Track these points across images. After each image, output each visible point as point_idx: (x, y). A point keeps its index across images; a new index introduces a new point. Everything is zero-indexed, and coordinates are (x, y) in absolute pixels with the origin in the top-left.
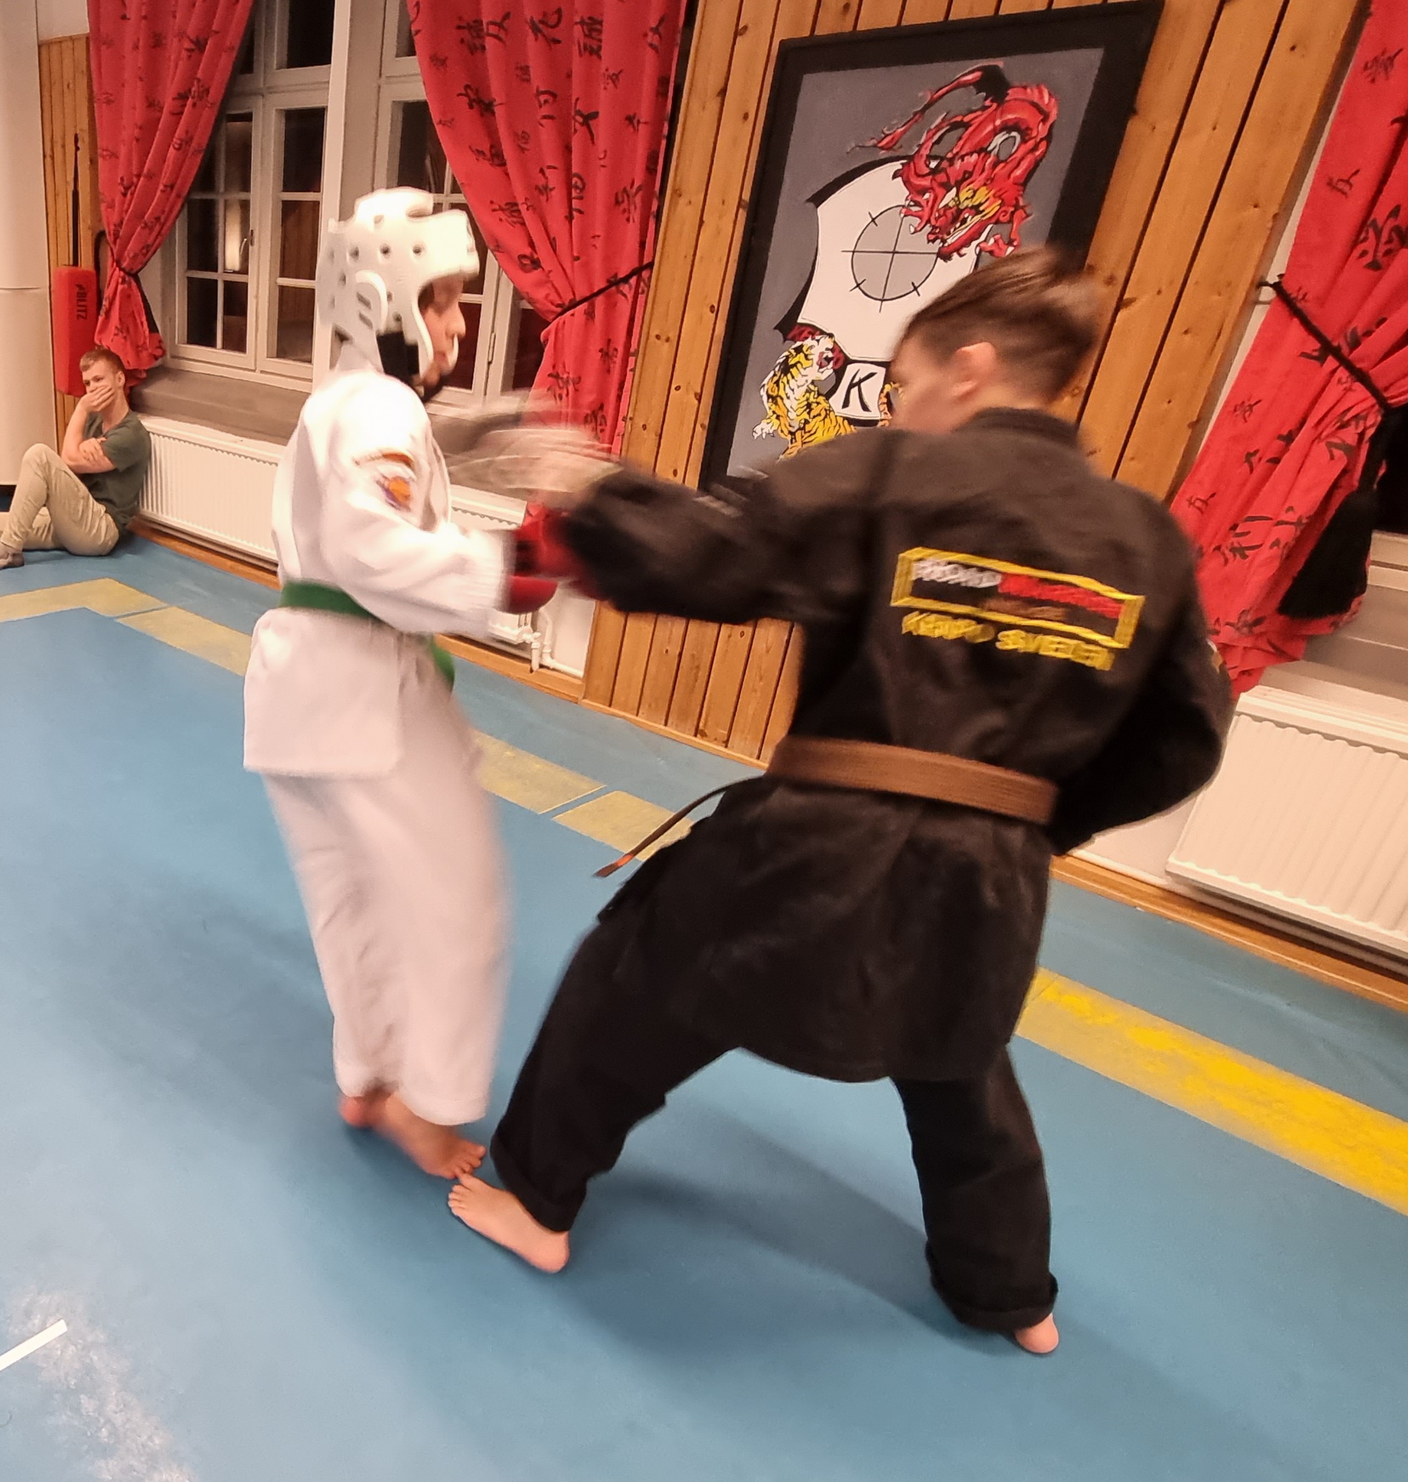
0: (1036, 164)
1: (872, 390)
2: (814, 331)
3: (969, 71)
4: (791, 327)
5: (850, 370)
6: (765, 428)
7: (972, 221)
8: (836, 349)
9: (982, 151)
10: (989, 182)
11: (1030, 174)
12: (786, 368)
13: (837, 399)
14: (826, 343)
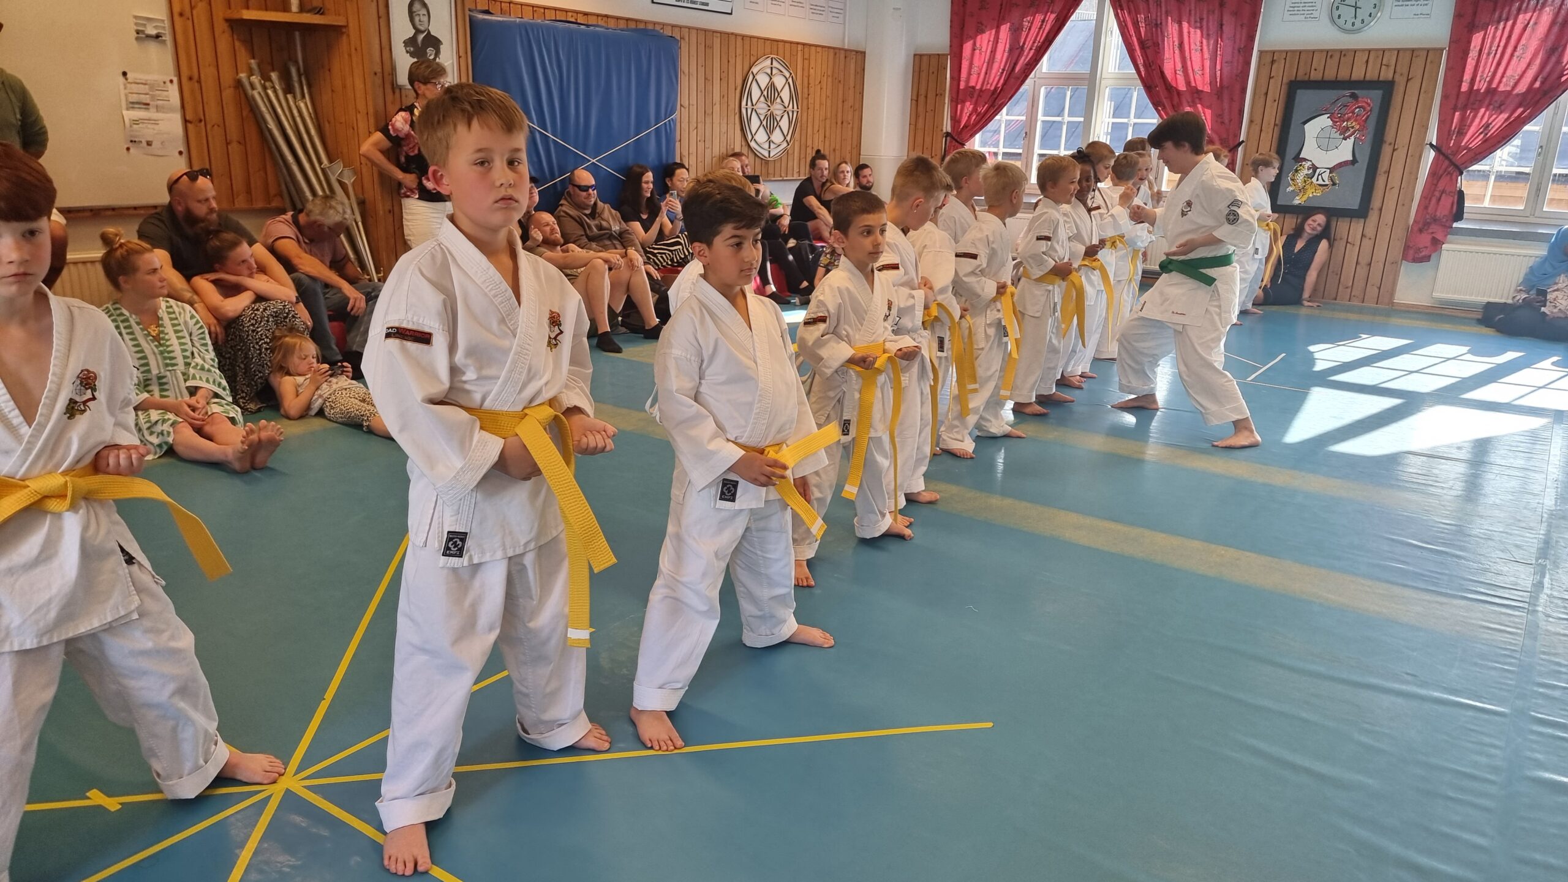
0: (1368, 117)
1: (1326, 176)
2: (1305, 160)
3: (1347, 93)
4: (1298, 159)
5: (1318, 171)
6: (1290, 189)
7: (1352, 130)
8: (1313, 165)
9: (1353, 112)
10: (1356, 121)
11: (1367, 119)
12: (1297, 171)
13: (1314, 180)
14: (1309, 163)
